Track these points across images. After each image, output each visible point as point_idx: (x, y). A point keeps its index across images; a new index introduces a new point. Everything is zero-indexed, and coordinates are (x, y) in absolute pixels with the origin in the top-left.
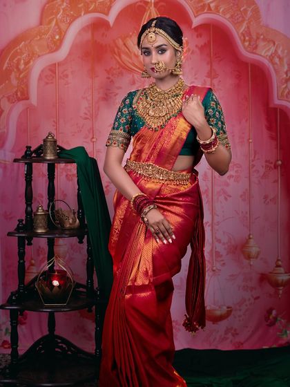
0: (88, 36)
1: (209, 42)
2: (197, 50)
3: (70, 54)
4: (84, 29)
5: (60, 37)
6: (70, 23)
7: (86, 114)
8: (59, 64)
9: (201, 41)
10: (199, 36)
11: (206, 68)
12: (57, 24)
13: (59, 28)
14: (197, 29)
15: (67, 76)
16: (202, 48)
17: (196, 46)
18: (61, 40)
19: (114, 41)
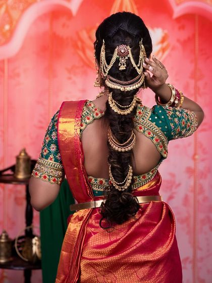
0: (45, 26)
1: (194, 35)
2: (178, 45)
3: (23, 48)
4: (41, 18)
5: (11, 26)
6: (23, 11)
7: (40, 122)
8: (10, 60)
9: (184, 35)
10: (182, 28)
11: (189, 67)
12: (7, 11)
13: (10, 16)
14: (179, 19)
15: (18, 75)
16: (185, 43)
17: (178, 41)
18: (12, 32)
19: (77, 33)
